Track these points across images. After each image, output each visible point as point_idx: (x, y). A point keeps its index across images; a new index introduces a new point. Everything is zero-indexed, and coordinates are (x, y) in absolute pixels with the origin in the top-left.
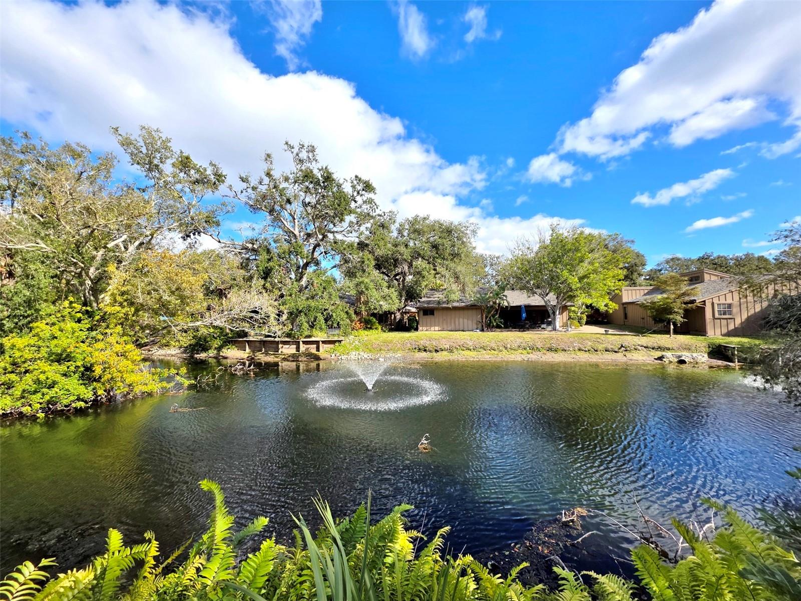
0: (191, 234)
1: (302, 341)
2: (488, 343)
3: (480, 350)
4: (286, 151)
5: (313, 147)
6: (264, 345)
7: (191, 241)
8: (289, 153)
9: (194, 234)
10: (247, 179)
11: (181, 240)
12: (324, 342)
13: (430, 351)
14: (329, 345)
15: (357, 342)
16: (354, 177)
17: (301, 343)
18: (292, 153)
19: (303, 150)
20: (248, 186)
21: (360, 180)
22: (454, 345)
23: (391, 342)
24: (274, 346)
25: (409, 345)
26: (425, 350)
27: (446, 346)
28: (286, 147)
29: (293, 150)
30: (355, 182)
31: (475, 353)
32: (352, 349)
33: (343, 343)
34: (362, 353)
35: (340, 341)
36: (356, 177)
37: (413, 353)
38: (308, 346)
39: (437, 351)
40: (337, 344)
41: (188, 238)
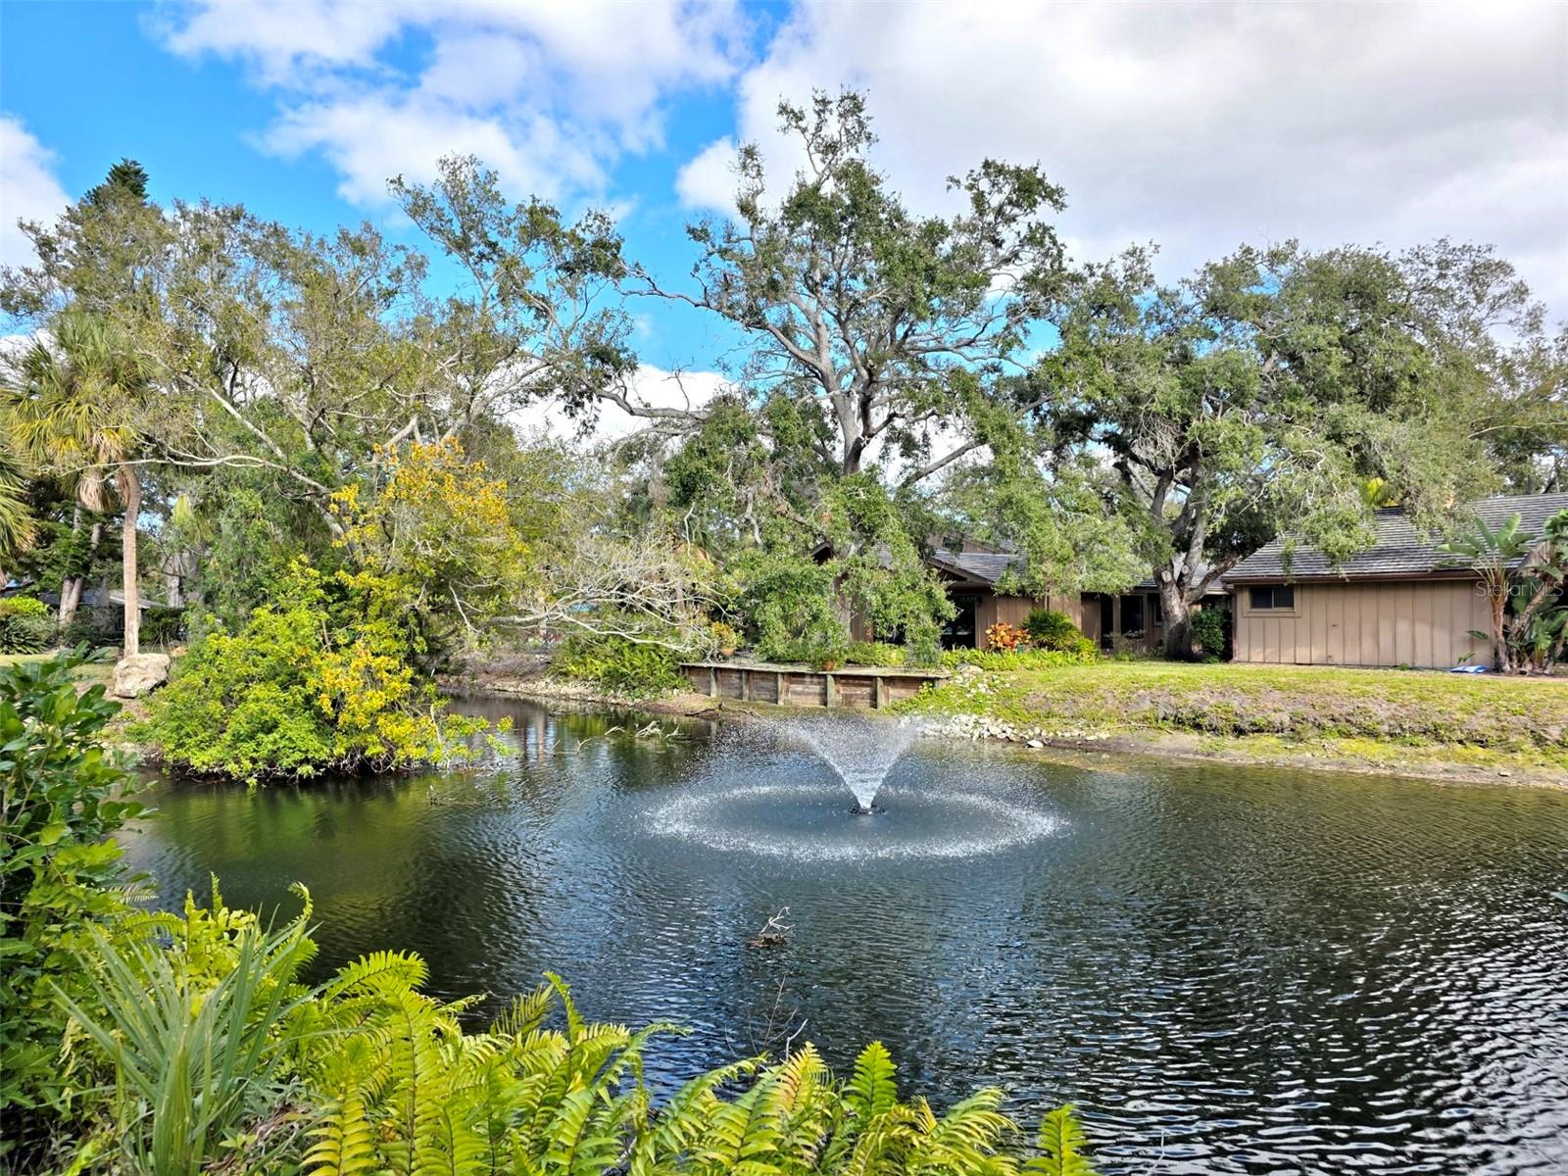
0: (585, 400)
1: (834, 676)
2: (1459, 716)
3: (1416, 740)
4: (784, 129)
5: (854, 98)
6: (748, 680)
7: (584, 418)
8: (795, 133)
9: (590, 399)
10: (704, 231)
11: (566, 416)
12: (890, 681)
13: (1214, 730)
14: (903, 692)
15: (983, 688)
16: (979, 169)
17: (830, 678)
18: (804, 131)
19: (827, 115)
20: (711, 249)
21: (1000, 170)
22: (1312, 714)
23: (1090, 690)
24: (770, 685)
25: (1147, 705)
26: (1198, 727)
27: (1275, 718)
28: (783, 120)
29: (802, 124)
30: (984, 185)
31: (1392, 749)
32: (962, 706)
33: (941, 686)
34: (987, 721)
35: (932, 680)
36: (987, 165)
37: (1152, 733)
38: (851, 690)
39: (1239, 731)
40: (925, 688)
41: (579, 410)
